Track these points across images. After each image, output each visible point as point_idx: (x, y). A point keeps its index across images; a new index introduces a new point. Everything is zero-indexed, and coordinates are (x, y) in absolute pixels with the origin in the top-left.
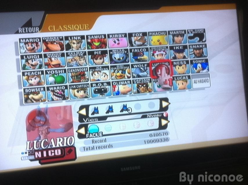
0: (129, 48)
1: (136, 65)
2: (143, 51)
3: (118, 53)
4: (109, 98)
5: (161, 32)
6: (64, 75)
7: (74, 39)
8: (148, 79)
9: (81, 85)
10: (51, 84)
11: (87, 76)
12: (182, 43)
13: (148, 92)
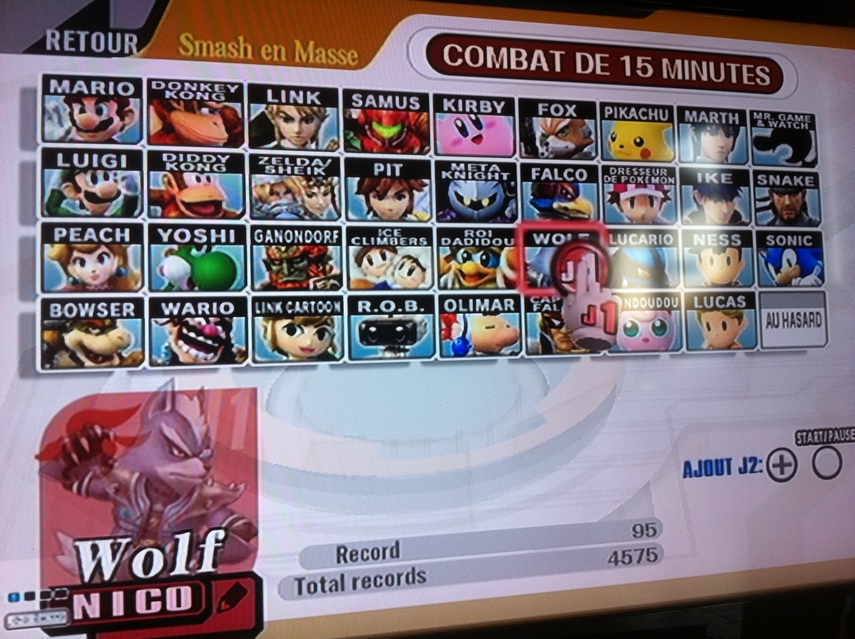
0: (518, 160)
1: (542, 236)
2: (576, 181)
3: (473, 178)
4: (424, 364)
5: (653, 107)
6: (235, 252)
7: (292, 101)
9: (305, 303)
10: (173, 286)
11: (334, 266)
12: (730, 161)
13: (585, 353)
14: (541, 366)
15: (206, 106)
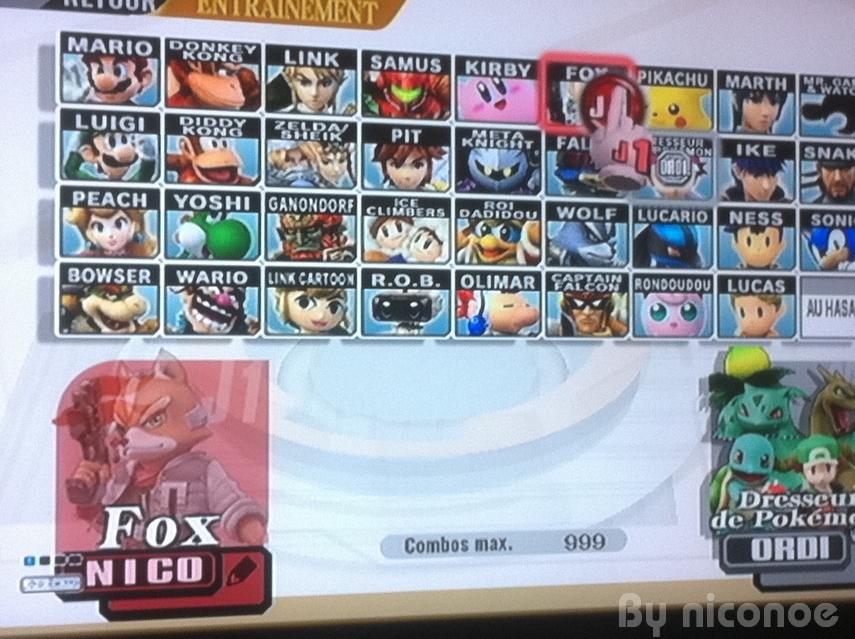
0: (543, 128)
1: (566, 209)
3: (495, 146)
4: (438, 342)
5: (691, 71)
6: (249, 220)
7: (309, 63)
8: (614, 277)
9: (318, 274)
10: (188, 254)
11: (348, 237)
12: (774, 131)
13: (608, 336)
15: (224, 68)
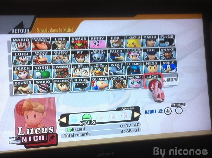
0: (107, 49)
1: (113, 64)
2: (120, 52)
3: (98, 53)
4: (88, 91)
5: (136, 36)
6: (50, 71)
7: (60, 40)
8: (123, 77)
9: (64, 80)
10: (38, 78)
11: (69, 72)
12: (154, 46)
13: (123, 88)
14: (113, 91)
